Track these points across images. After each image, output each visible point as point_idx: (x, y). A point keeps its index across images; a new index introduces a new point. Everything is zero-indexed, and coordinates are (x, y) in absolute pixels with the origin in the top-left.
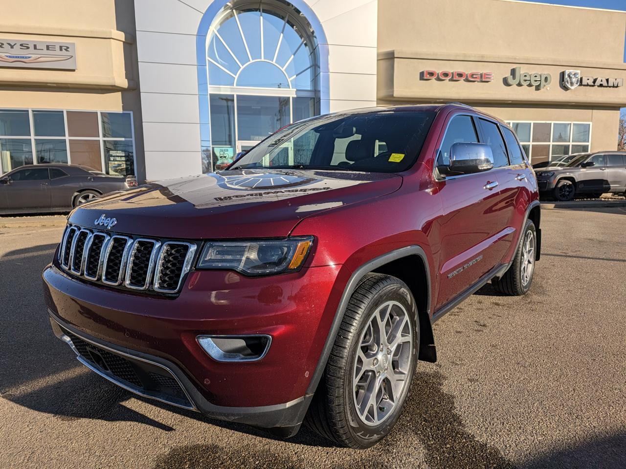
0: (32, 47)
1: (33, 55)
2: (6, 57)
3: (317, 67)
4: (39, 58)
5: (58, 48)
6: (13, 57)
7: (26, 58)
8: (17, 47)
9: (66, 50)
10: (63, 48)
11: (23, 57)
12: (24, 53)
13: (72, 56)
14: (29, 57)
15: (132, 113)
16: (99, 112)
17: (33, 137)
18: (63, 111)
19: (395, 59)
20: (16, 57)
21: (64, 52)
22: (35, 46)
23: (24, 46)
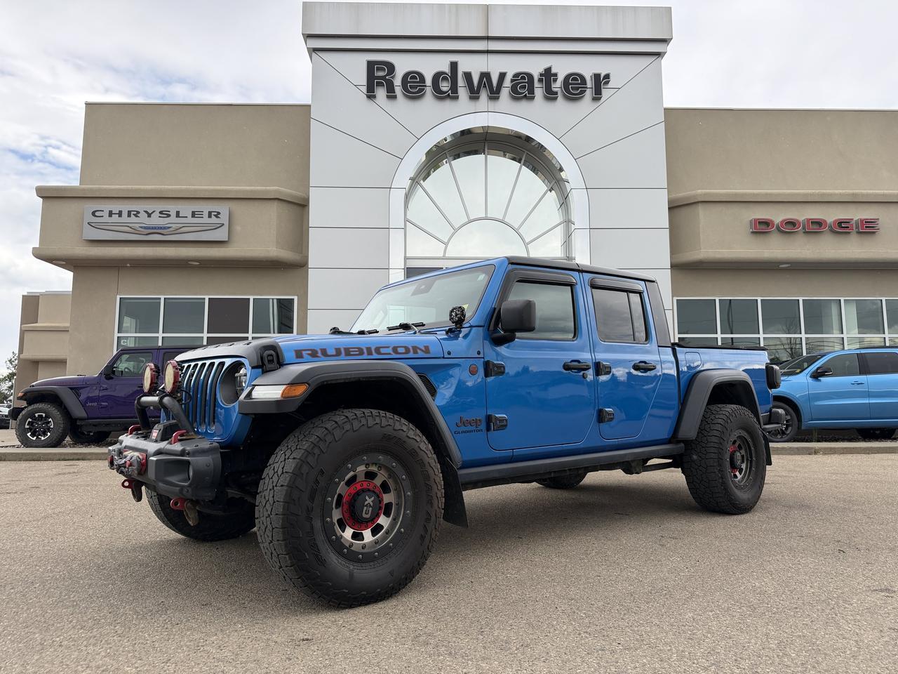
0: (173, 214)
1: (173, 224)
2: (140, 229)
3: (570, 223)
4: (181, 228)
5: (206, 214)
6: (149, 228)
7: (165, 228)
8: (157, 214)
9: (216, 216)
10: (213, 213)
11: (161, 228)
12: (163, 222)
13: (223, 224)
14: (170, 227)
15: (296, 298)
16: (251, 298)
17: (160, 335)
18: (204, 299)
19: (700, 204)
20: (153, 228)
21: (214, 220)
22: (178, 213)
23: (165, 214)
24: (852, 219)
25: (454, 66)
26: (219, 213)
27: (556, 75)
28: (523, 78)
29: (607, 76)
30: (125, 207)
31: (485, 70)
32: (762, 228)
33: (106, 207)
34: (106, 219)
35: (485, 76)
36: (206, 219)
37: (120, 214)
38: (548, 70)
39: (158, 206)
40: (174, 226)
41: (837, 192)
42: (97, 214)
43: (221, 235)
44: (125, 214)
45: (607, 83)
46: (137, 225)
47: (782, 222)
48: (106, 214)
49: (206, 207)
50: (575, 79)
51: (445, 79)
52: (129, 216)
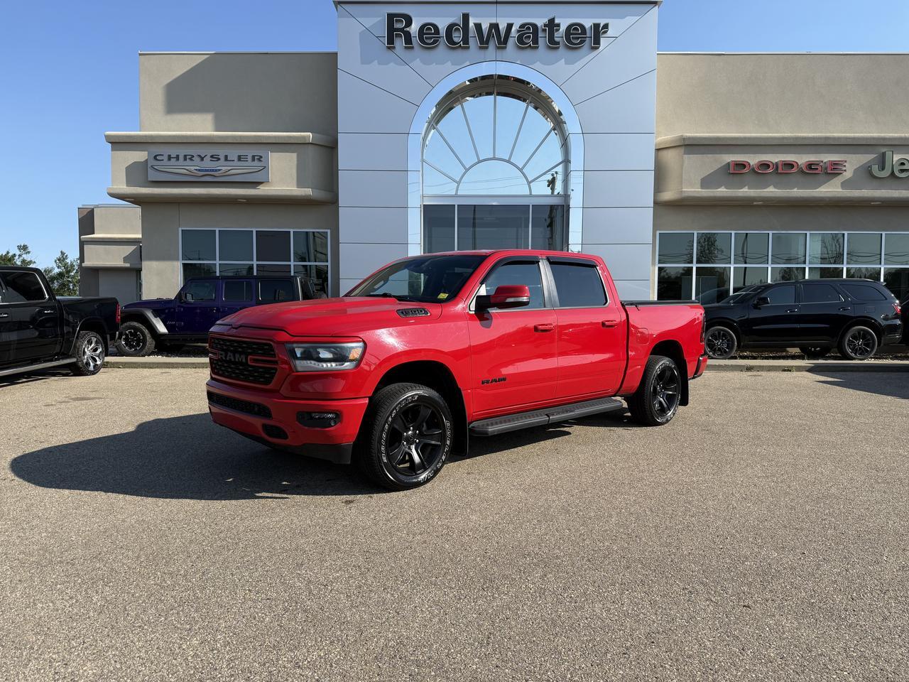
0: (222, 158)
1: (223, 167)
2: (195, 171)
4: (230, 170)
5: (250, 159)
6: (203, 171)
7: (216, 171)
8: (208, 159)
9: (259, 160)
10: (256, 157)
11: (213, 171)
12: (213, 165)
13: (265, 167)
14: (220, 170)
15: (329, 232)
16: (292, 231)
17: (218, 262)
18: (252, 231)
19: (684, 147)
20: (208, 171)
21: (256, 163)
22: (226, 157)
23: (215, 158)
24: (822, 162)
26: (261, 157)
28: (528, 29)
29: (606, 26)
31: (494, 21)
32: (738, 170)
33: (166, 151)
34: (165, 162)
36: (250, 163)
37: (177, 158)
38: (552, 21)
41: (811, 135)
42: (158, 158)
43: (264, 176)
44: (181, 158)
45: (606, 32)
46: (193, 168)
47: (758, 164)
48: (166, 158)
49: (250, 152)
50: (575, 29)
51: (457, 30)
52: (185, 159)
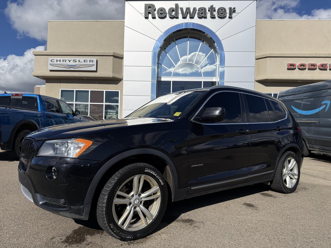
0: (78, 61)
2: (67, 66)
4: (80, 66)
6: (69, 66)
7: (75, 66)
9: (92, 62)
10: (91, 61)
11: (74, 66)
12: (74, 64)
13: (94, 65)
14: (76, 66)
15: (119, 91)
16: (104, 91)
17: (74, 103)
18: (89, 91)
19: (268, 58)
20: (72, 66)
21: (91, 63)
22: (79, 60)
23: (75, 61)
24: (327, 64)
25: (177, 5)
27: (215, 8)
28: (202, 10)
29: (234, 8)
30: (62, 58)
31: (188, 7)
32: (291, 67)
33: (56, 58)
34: (55, 63)
35: (188, 9)
36: (88, 63)
37: (60, 61)
38: (212, 6)
39: (72, 58)
40: (78, 65)
41: (322, 53)
42: (52, 61)
43: (94, 68)
44: (61, 61)
45: (234, 11)
47: (299, 65)
48: (55, 61)
49: (88, 59)
50: (221, 10)
51: (173, 11)
52: (63, 61)
